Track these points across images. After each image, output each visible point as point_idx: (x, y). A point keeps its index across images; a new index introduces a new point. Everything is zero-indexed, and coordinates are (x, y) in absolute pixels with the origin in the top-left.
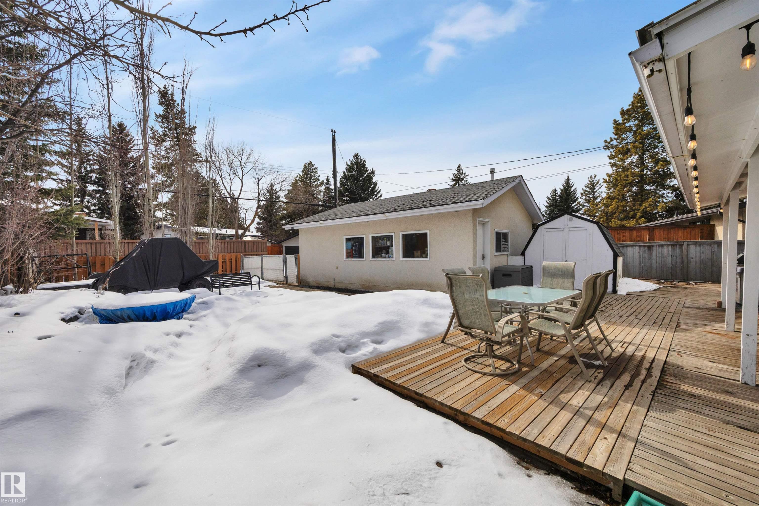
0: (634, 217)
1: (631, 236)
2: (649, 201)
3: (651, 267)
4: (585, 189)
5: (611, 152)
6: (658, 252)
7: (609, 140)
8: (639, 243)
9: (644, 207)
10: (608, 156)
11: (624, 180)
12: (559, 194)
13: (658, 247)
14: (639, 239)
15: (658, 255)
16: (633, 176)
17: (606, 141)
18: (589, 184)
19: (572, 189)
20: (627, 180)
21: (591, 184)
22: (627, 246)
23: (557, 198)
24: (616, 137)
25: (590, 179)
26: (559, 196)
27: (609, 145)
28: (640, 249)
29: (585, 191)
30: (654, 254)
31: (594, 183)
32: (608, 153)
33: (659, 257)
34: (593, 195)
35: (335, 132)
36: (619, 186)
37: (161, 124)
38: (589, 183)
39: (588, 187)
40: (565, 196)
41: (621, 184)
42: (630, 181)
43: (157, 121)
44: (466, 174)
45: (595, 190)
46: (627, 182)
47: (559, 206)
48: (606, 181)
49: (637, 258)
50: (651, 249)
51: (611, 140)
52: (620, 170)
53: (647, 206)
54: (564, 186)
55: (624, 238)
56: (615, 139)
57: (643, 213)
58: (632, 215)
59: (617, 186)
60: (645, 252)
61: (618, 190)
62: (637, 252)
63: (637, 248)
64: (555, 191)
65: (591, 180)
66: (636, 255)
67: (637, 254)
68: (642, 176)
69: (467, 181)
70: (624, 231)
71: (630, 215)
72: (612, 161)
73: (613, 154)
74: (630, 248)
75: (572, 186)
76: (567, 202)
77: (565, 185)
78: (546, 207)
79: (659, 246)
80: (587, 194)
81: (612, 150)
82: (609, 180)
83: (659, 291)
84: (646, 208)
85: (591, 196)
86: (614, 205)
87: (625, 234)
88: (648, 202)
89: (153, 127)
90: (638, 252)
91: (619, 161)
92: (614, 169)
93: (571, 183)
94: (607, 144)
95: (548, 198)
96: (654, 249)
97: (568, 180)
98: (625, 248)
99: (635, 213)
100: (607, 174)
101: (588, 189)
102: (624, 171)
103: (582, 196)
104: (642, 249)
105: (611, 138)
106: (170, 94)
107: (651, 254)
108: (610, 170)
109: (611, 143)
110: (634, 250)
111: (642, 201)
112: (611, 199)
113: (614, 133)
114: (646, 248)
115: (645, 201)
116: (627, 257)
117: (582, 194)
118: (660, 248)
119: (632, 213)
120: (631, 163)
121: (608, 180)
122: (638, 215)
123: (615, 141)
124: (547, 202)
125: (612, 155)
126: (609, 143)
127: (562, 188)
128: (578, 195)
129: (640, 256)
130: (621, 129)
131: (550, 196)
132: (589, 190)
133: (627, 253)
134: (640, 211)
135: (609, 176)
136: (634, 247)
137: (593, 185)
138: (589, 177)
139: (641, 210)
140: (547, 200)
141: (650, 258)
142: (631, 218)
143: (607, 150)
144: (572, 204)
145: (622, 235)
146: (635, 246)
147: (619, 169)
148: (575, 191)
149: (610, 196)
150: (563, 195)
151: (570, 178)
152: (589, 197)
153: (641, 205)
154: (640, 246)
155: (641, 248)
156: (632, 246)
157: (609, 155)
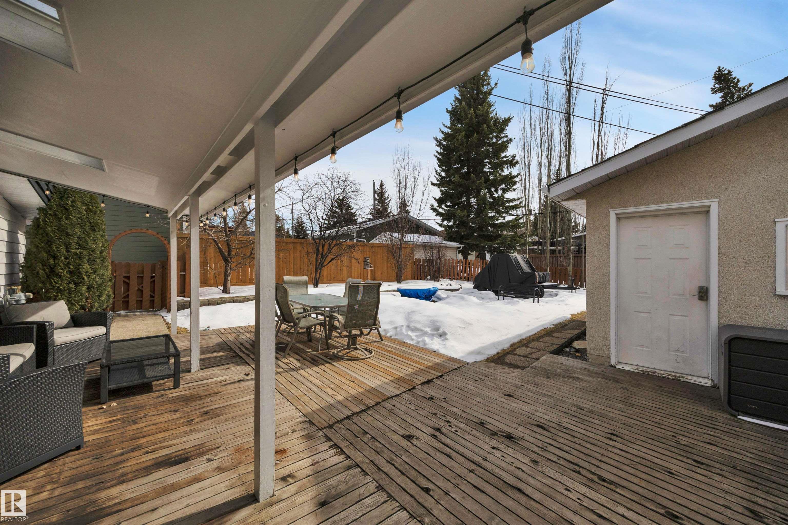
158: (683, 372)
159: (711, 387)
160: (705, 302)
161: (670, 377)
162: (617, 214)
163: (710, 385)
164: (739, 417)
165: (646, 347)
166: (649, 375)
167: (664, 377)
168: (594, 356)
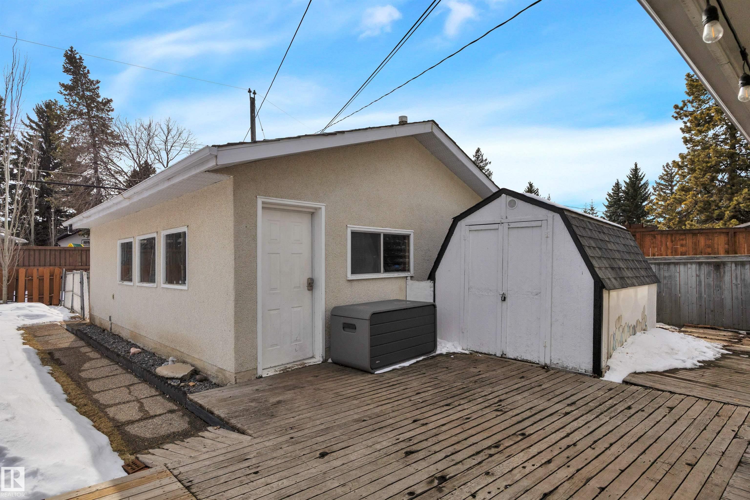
0: (720, 218)
1: (696, 244)
2: (743, 192)
3: (722, 302)
4: (659, 181)
5: (685, 123)
6: (734, 275)
7: (681, 105)
8: (698, 258)
9: (735, 202)
10: (681, 129)
11: (704, 162)
12: (623, 188)
13: (733, 265)
14: (709, 250)
15: (734, 281)
16: (718, 155)
17: (676, 107)
18: (664, 175)
19: (642, 182)
20: (707, 162)
21: (667, 175)
22: (676, 264)
23: (621, 194)
24: (691, 98)
25: (666, 168)
26: (624, 192)
27: (682, 112)
28: (700, 269)
29: (659, 184)
30: (727, 278)
31: (672, 173)
32: (680, 124)
33: (736, 285)
34: (671, 190)
35: (254, 93)
36: (697, 172)
37: (67, 97)
38: (665, 173)
39: (664, 179)
40: (631, 191)
41: (699, 169)
42: (713, 163)
43: (61, 93)
44: (487, 161)
45: (673, 184)
46: (709, 165)
47: (623, 205)
48: (678, 164)
49: (694, 286)
50: (722, 270)
51: (685, 105)
52: (699, 148)
53: (741, 200)
54: (630, 178)
55: (684, 249)
56: (689, 101)
57: (736, 211)
58: (719, 215)
59: (695, 171)
60: (709, 274)
61: (695, 177)
62: (694, 274)
63: (694, 266)
64: (617, 184)
65: (667, 170)
66: (693, 281)
67: (694, 278)
68: (732, 156)
69: (488, 170)
70: (684, 237)
71: (715, 215)
72: (687, 135)
73: (688, 124)
74: (682, 268)
75: (642, 178)
76: (635, 200)
77: (631, 176)
78: (607, 207)
79: (736, 263)
80: (662, 189)
81: (686, 119)
82: (683, 162)
83: (715, 370)
84: (739, 203)
85: (668, 191)
86: (690, 200)
87: (684, 242)
88: (741, 194)
89: (56, 102)
90: (697, 275)
91: (696, 135)
92: (689, 146)
93: (640, 174)
94: (678, 110)
95: (609, 195)
96: (727, 268)
97: (636, 170)
98: (672, 267)
99: (721, 212)
100: (680, 154)
101: (663, 182)
102: (704, 149)
103: (655, 191)
104: (705, 269)
105: (683, 101)
106: (78, 59)
107: (720, 278)
108: (684, 150)
109: (685, 109)
110: (690, 271)
111: (733, 194)
112: (686, 192)
113: (688, 93)
114: (712, 268)
115: (737, 193)
116: (676, 284)
117: (654, 189)
118: (739, 267)
119: (717, 212)
120: (716, 136)
121: (680, 163)
122: (726, 215)
123: (689, 105)
124: (608, 201)
125: (686, 126)
126: (682, 109)
127: (628, 180)
128: (650, 189)
129: (700, 282)
130: (697, 86)
131: (611, 192)
132: (665, 183)
133: (675, 277)
134: (729, 209)
135: (682, 156)
136: (689, 266)
137: (671, 176)
138: (665, 165)
139: (732, 207)
140: (608, 197)
141: (719, 288)
142: (717, 219)
143: (679, 119)
144: (642, 203)
145: (679, 243)
146: (691, 263)
147: (697, 146)
148: (646, 185)
149: (684, 187)
150: (629, 190)
151: (638, 167)
152: (665, 192)
153: (731, 200)
154: (700, 264)
155: (702, 267)
156: (685, 264)
157: (683, 127)
158: (300, 359)
159: (322, 362)
160: (311, 291)
161: (300, 367)
162: (263, 203)
163: (320, 362)
164: (376, 373)
165: (277, 345)
166: (288, 371)
167: (297, 369)
168: (242, 374)
